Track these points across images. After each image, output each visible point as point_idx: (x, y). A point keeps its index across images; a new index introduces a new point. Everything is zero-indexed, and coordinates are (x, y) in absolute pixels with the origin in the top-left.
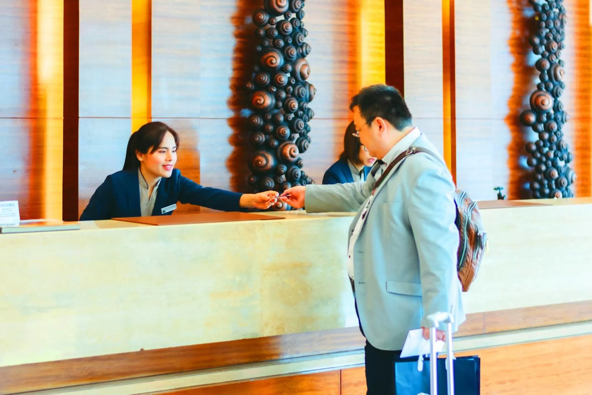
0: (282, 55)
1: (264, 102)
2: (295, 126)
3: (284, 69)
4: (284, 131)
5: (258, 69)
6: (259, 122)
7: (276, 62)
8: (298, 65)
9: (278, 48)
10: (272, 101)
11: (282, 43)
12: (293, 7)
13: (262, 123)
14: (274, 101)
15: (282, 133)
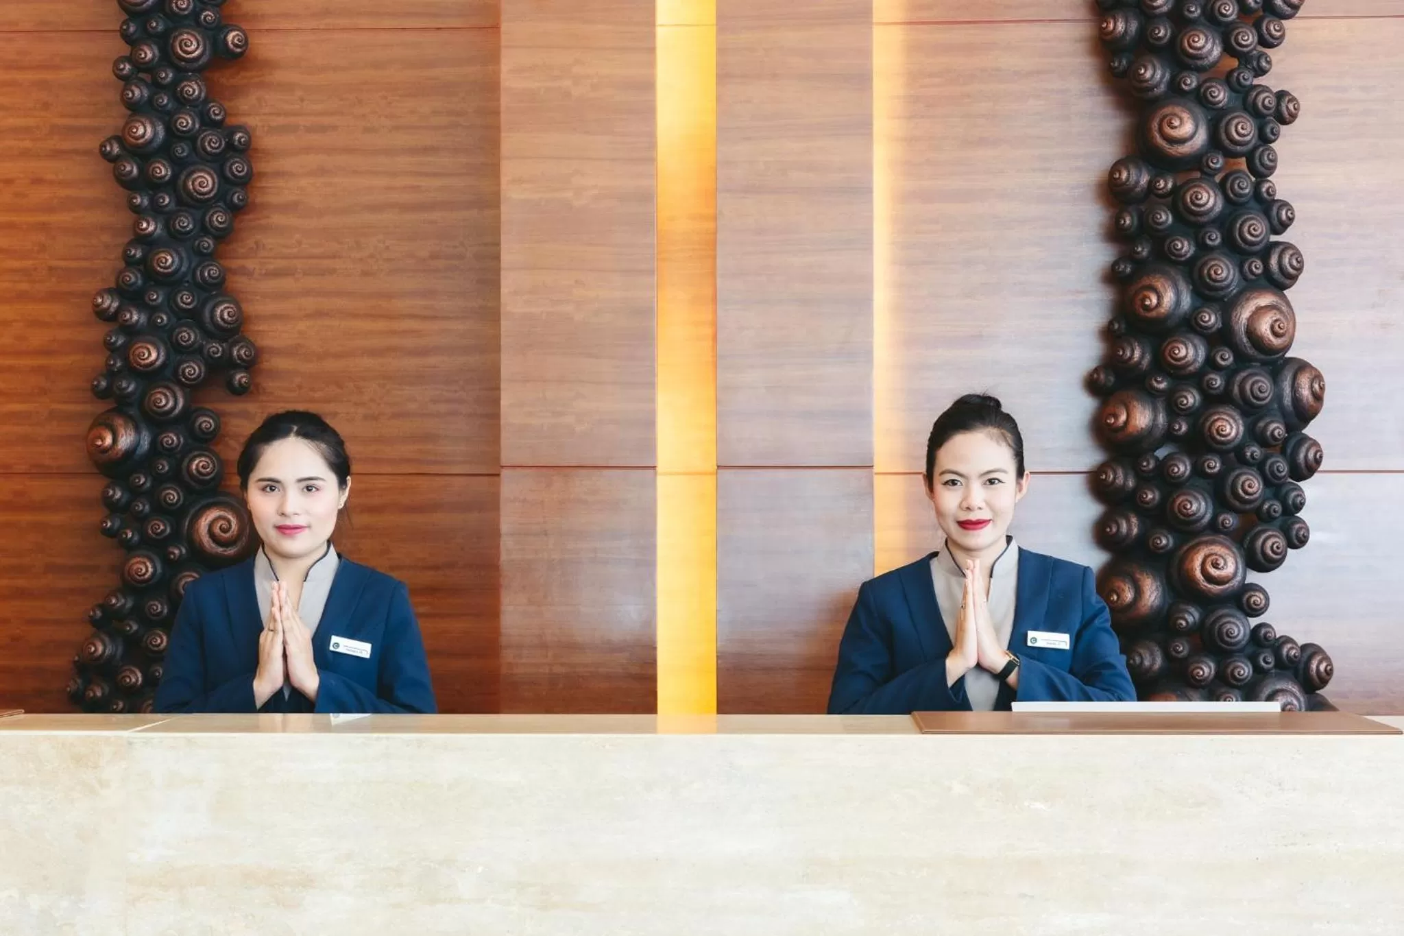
0: (1187, 283)
1: (1127, 422)
2: (1228, 493)
3: (1193, 322)
4: (1182, 504)
5: (1123, 326)
6: (1120, 481)
7: (1159, 304)
8: (1239, 308)
9: (1175, 264)
10: (1155, 419)
11: (1185, 247)
12: (1223, 137)
13: (1131, 483)
14: (1161, 419)
15: (1180, 511)
